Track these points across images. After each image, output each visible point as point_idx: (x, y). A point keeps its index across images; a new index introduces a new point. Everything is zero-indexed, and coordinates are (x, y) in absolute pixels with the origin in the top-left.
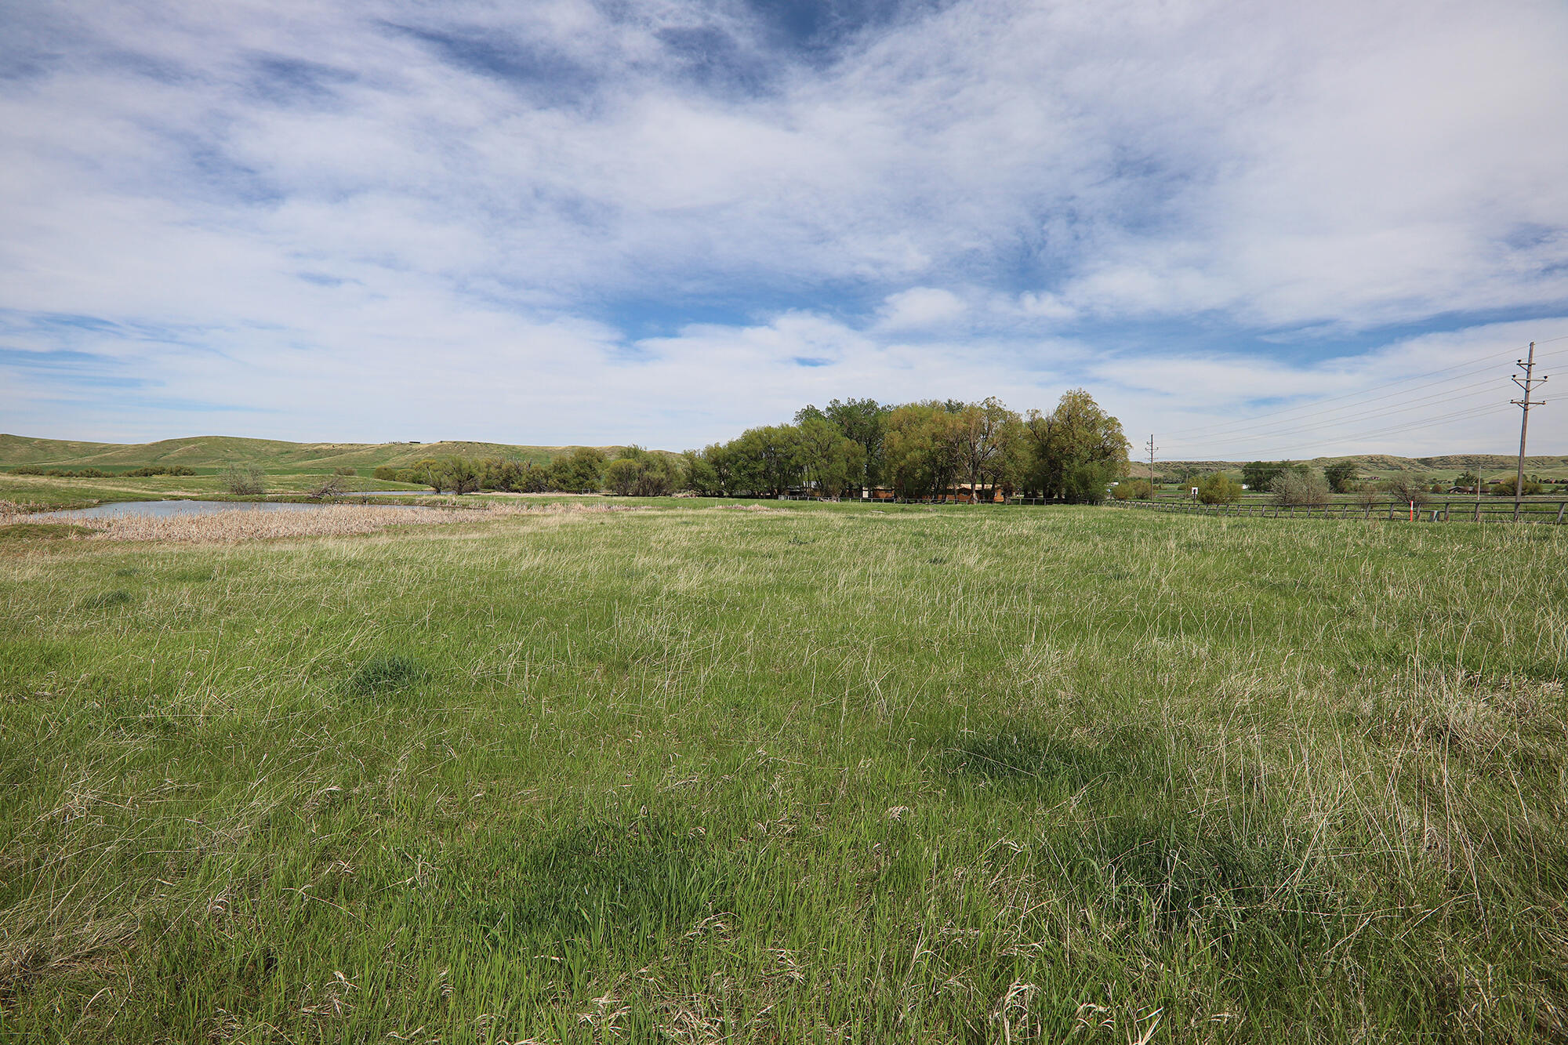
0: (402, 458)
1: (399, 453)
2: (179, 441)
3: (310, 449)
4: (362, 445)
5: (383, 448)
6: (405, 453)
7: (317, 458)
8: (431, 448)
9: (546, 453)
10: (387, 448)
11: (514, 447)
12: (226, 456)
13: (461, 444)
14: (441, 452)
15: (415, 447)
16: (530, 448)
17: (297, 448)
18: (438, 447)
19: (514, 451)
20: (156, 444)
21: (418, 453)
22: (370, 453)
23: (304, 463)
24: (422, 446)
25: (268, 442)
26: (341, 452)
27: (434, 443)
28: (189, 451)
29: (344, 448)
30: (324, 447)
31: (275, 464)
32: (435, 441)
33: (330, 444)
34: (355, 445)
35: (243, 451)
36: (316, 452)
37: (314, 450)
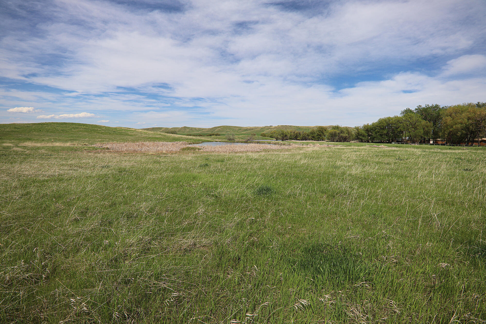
0: (268, 130)
4: (258, 127)
6: (268, 129)
9: (308, 128)
10: (264, 128)
11: (299, 127)
12: (227, 131)
13: (284, 126)
14: (278, 128)
15: (271, 127)
16: (303, 127)
17: (242, 128)
18: (277, 127)
19: (298, 128)
21: (272, 129)
23: (244, 132)
24: (273, 127)
26: (253, 129)
28: (219, 129)
29: (253, 128)
30: (249, 128)
31: (237, 133)
32: (276, 126)
35: (230, 129)
36: (247, 129)
37: (246, 129)
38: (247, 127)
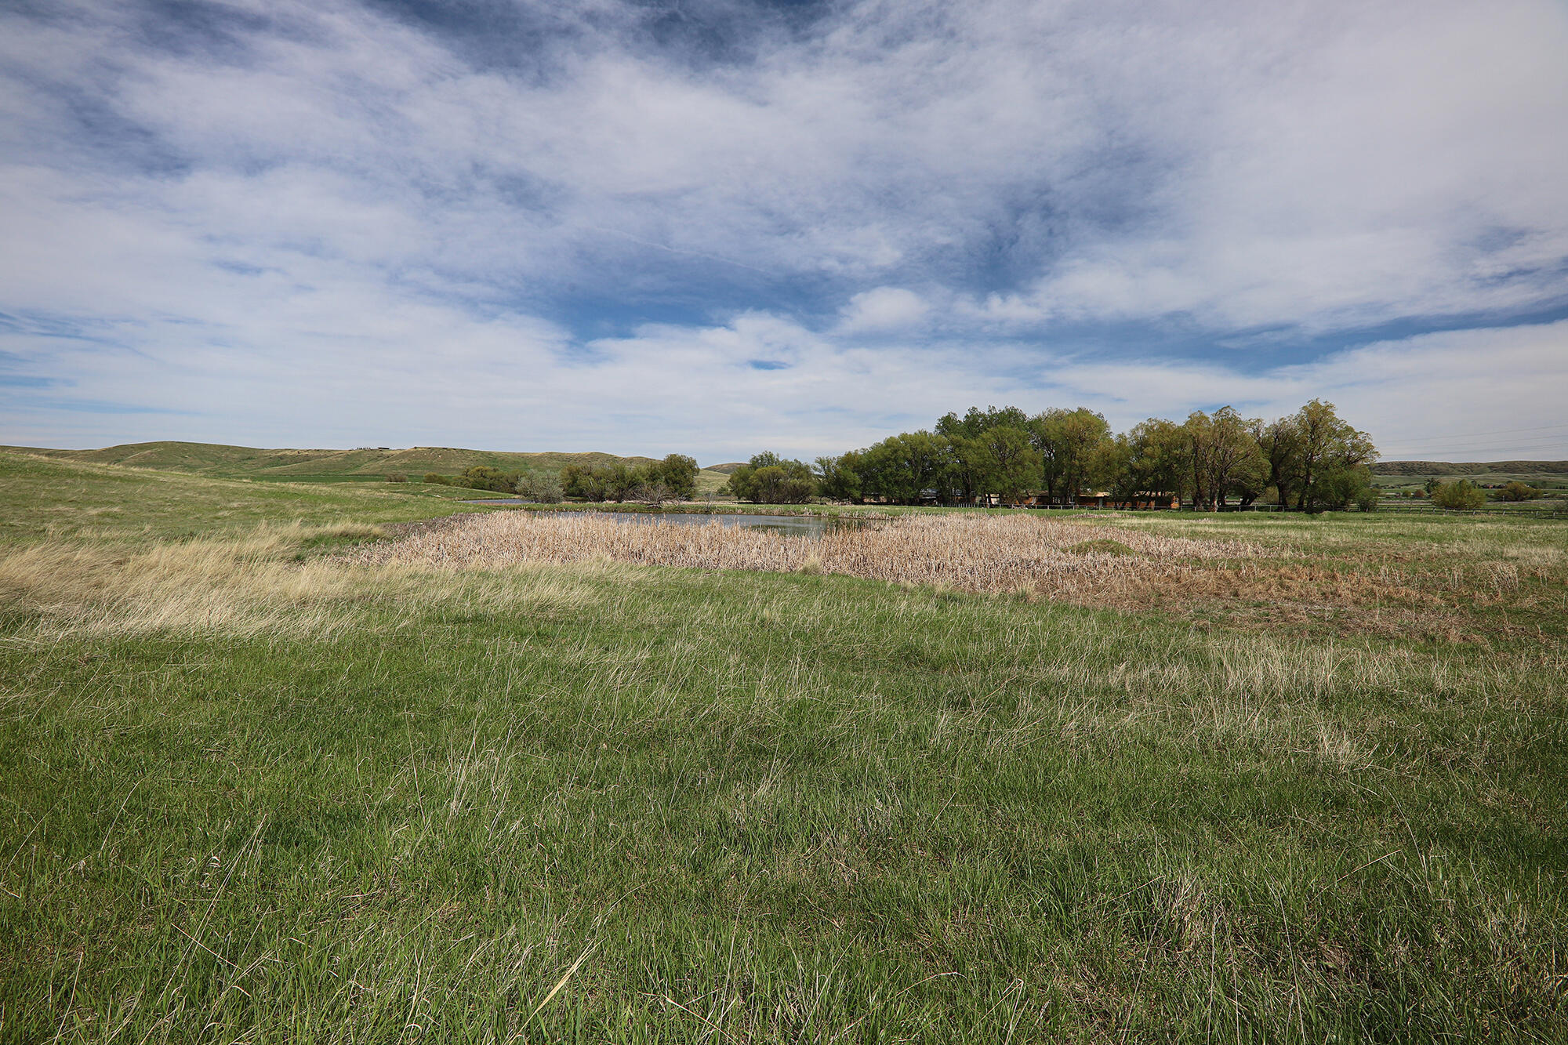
0: (375, 465)
1: (370, 460)
2: (132, 447)
3: (273, 455)
4: (329, 451)
5: (353, 454)
6: (376, 460)
7: (282, 465)
8: (405, 454)
9: (522, 460)
10: (357, 454)
11: (490, 453)
12: (185, 462)
13: (436, 450)
14: (415, 458)
15: (385, 453)
16: (506, 454)
17: (259, 454)
18: (413, 453)
19: (490, 457)
20: (109, 450)
21: (392, 459)
22: (339, 459)
23: (270, 469)
24: (391, 452)
25: (228, 448)
26: (307, 458)
27: (407, 450)
28: (145, 457)
29: (310, 454)
30: (288, 453)
31: (239, 471)
32: (409, 447)
33: (294, 450)
34: (322, 450)
35: (203, 457)
36: (281, 458)
37: (279, 457)
38: (282, 450)
